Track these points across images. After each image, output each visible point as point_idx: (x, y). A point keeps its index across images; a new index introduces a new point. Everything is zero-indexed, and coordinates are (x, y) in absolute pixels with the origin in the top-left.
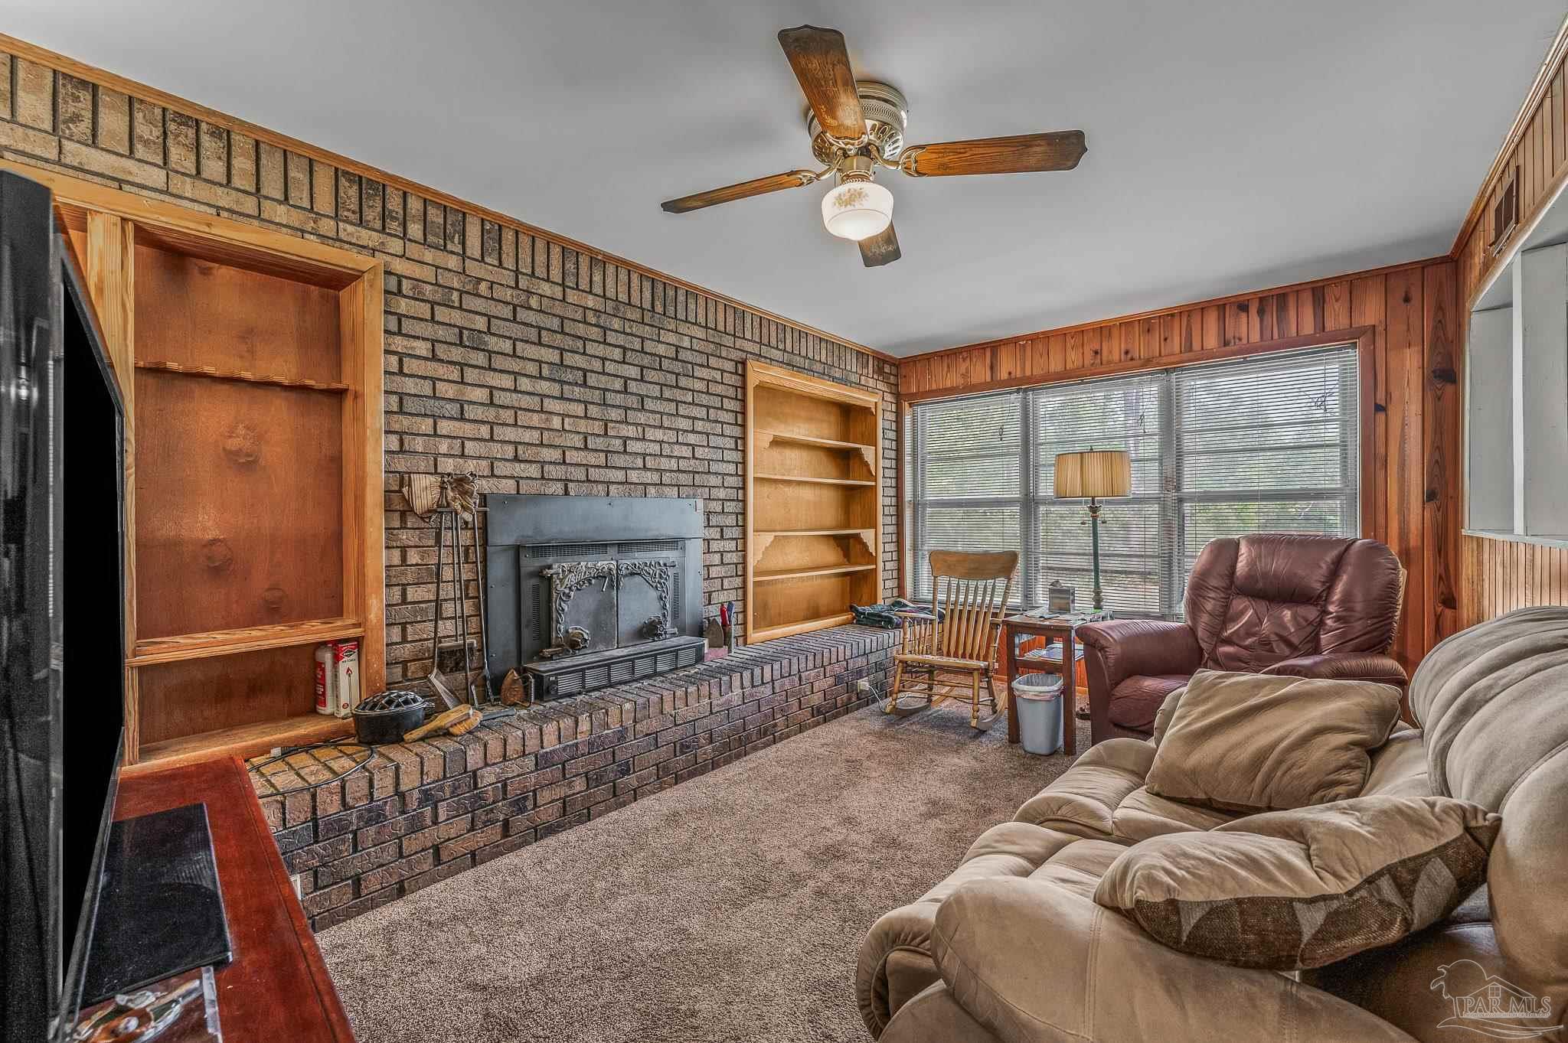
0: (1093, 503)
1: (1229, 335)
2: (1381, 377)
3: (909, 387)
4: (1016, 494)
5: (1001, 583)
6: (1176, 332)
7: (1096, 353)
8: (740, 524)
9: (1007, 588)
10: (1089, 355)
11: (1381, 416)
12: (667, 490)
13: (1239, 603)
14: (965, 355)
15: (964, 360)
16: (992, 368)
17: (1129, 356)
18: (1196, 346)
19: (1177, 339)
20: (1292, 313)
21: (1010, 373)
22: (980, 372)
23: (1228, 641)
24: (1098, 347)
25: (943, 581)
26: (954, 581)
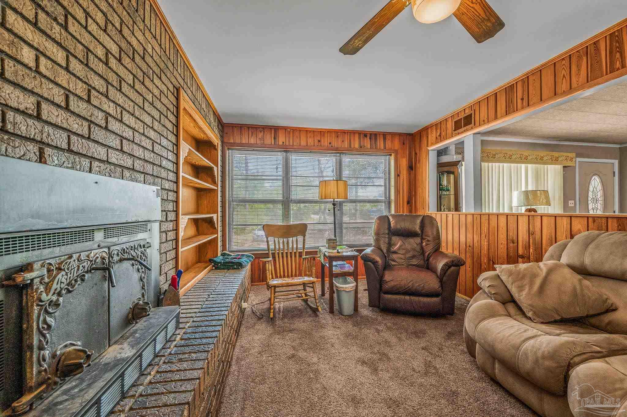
0: (334, 202)
1: (362, 144)
2: (398, 166)
3: (229, 140)
4: (280, 198)
5: (300, 238)
6: (346, 138)
7: (319, 141)
8: (175, 209)
9: (304, 240)
10: (316, 141)
11: (399, 178)
12: (138, 175)
13: (394, 238)
14: (261, 129)
15: (261, 132)
16: (275, 138)
17: (331, 145)
18: (352, 146)
19: (346, 143)
20: (378, 140)
21: (283, 143)
22: (269, 140)
23: (395, 252)
24: (319, 139)
25: (271, 239)
26: (276, 239)
